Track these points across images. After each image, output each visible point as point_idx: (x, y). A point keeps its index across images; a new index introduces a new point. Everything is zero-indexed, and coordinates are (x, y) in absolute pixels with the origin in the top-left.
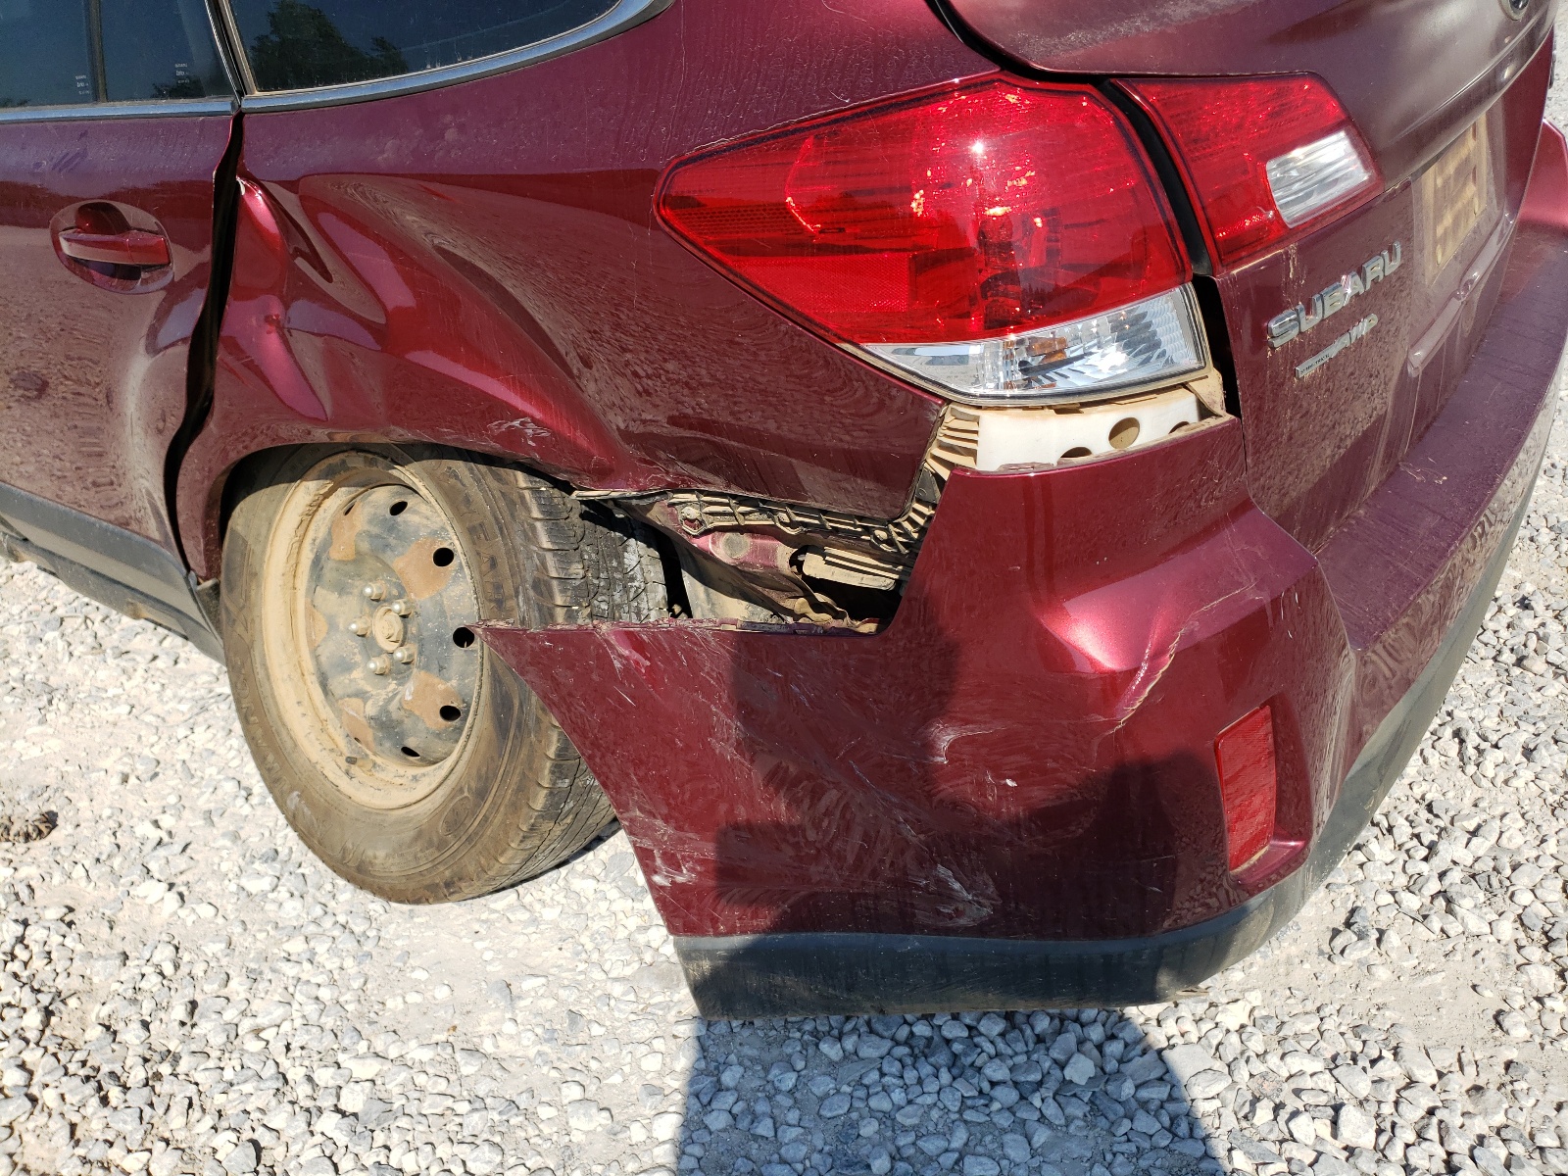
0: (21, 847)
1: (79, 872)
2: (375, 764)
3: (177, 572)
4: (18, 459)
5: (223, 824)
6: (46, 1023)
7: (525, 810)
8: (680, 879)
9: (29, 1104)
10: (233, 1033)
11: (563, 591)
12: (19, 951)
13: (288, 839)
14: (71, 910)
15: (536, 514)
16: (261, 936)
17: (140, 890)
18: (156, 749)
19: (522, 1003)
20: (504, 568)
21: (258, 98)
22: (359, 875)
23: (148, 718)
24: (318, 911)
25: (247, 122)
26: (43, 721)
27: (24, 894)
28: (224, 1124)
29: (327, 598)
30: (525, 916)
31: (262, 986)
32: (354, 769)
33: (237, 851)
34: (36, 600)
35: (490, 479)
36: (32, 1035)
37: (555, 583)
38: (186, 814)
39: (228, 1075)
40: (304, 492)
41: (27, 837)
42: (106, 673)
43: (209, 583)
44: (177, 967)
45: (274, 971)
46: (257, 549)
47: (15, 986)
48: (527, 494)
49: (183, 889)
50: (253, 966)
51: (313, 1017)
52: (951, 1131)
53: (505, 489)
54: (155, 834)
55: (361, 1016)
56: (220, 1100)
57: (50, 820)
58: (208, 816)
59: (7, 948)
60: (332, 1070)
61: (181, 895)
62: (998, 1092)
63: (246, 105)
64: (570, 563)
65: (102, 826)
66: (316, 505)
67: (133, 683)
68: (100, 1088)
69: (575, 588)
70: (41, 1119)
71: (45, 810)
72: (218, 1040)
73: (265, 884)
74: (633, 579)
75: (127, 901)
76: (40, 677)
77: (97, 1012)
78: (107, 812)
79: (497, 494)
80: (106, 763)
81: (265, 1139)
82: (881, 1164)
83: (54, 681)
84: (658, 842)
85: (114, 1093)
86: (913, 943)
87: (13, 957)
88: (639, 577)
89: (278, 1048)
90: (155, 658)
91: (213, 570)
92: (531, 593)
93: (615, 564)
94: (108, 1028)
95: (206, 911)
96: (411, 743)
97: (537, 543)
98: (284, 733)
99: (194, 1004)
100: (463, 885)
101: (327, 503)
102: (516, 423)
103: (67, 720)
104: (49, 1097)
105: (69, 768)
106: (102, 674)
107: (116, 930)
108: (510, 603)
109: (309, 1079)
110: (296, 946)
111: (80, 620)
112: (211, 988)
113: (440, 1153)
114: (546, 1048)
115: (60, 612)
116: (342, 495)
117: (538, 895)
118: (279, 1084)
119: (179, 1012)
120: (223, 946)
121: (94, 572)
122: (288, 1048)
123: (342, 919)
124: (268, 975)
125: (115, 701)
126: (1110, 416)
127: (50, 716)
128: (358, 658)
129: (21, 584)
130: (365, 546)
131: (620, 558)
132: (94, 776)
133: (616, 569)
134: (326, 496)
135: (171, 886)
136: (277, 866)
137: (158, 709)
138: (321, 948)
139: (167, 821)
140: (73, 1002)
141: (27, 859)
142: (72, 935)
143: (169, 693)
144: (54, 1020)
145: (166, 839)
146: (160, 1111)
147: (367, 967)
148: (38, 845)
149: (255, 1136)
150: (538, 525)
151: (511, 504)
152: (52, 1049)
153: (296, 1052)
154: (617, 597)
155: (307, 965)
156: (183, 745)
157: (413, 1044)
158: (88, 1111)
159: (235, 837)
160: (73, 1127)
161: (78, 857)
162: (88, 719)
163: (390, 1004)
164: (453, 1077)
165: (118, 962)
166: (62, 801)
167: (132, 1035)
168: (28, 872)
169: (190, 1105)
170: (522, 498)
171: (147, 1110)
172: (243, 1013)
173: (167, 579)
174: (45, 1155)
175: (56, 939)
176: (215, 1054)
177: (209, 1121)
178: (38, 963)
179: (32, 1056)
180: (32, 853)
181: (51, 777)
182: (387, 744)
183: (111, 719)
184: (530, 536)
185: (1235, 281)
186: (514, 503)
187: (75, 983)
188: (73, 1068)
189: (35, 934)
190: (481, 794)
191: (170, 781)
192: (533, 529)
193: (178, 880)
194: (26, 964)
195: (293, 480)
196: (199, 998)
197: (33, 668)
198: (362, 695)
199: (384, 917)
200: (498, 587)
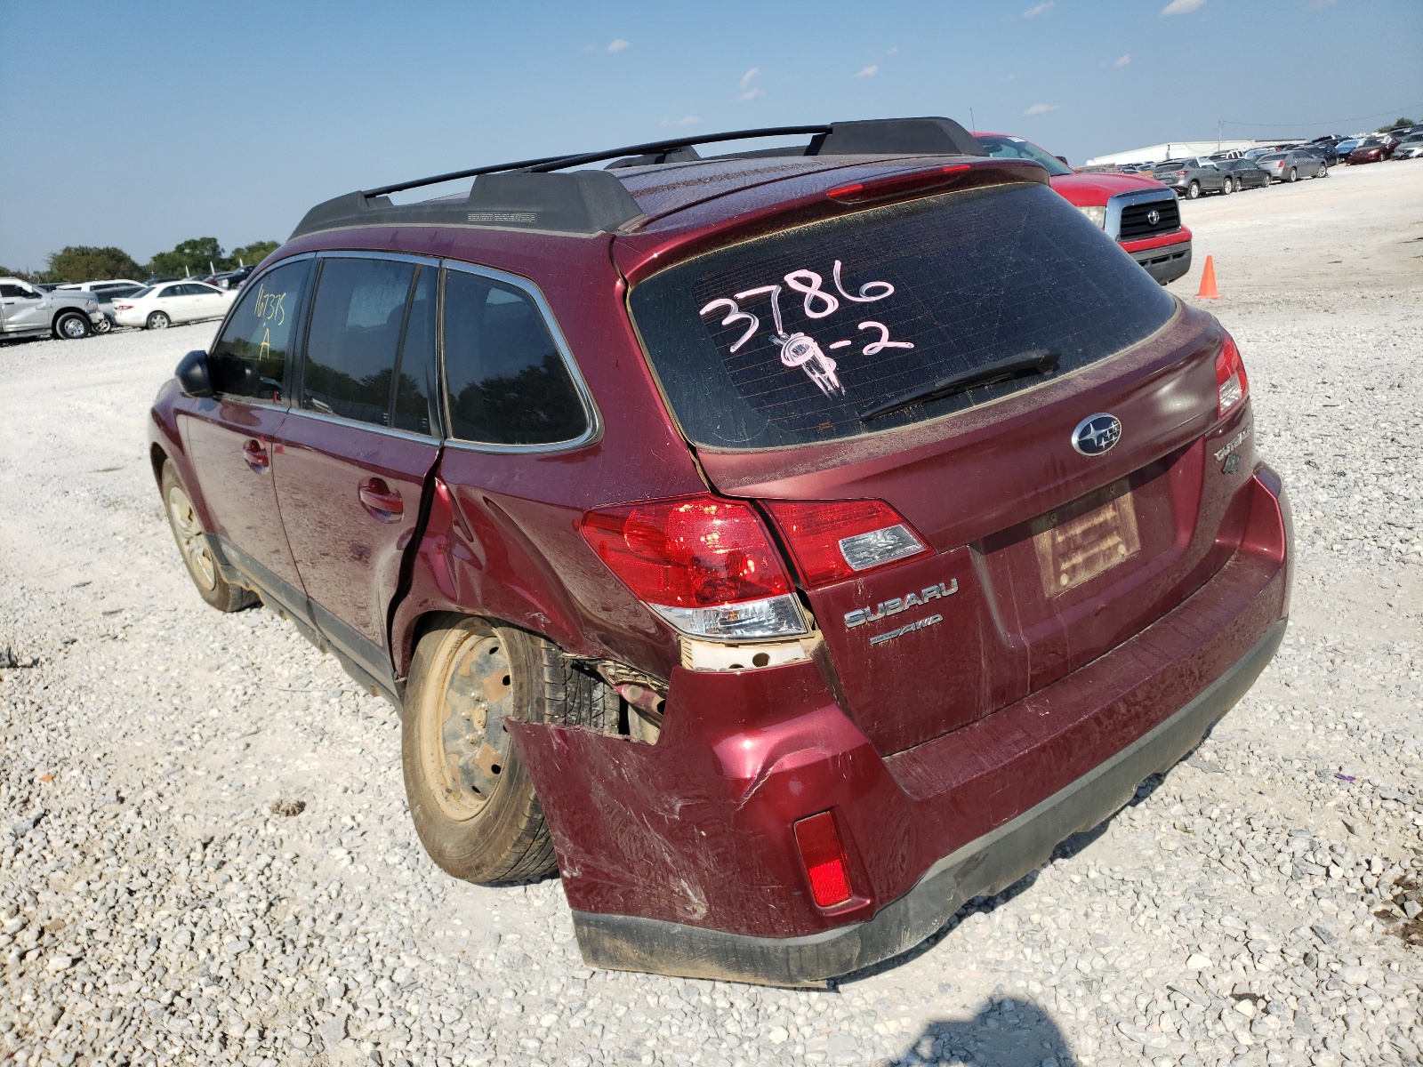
0: (283, 818)
1: (307, 837)
2: (462, 796)
3: (389, 669)
4: (341, 593)
5: (388, 824)
6: (268, 910)
7: (516, 828)
8: (575, 874)
9: (249, 946)
10: (353, 933)
11: (551, 706)
12: (266, 871)
13: (415, 839)
14: (298, 856)
15: (545, 662)
16: (385, 887)
17: (333, 852)
18: (367, 777)
19: (504, 946)
20: (525, 690)
21: (453, 442)
22: (438, 856)
23: (370, 758)
24: (418, 879)
25: (445, 452)
26: (314, 751)
27: (278, 842)
28: (335, 973)
29: (455, 697)
30: (523, 901)
31: (376, 911)
32: (451, 797)
33: (390, 839)
34: (333, 678)
35: (528, 641)
36: (260, 913)
37: (547, 701)
38: (371, 815)
39: (345, 951)
40: (454, 635)
41: (288, 813)
42: (355, 728)
43: (402, 679)
44: (339, 895)
45: (385, 905)
46: (427, 663)
47: (259, 888)
48: (544, 651)
49: (355, 855)
50: (376, 901)
51: (396, 932)
52: (694, 1052)
53: (534, 647)
54: (350, 823)
55: (420, 936)
56: (337, 962)
57: (301, 806)
58: (381, 819)
59: (261, 868)
60: (395, 959)
61: (353, 859)
62: (729, 1038)
63: (446, 444)
64: (558, 692)
65: (326, 814)
66: (460, 644)
67: (369, 736)
68: (284, 945)
69: (558, 706)
70: (252, 954)
71: (301, 800)
72: (345, 933)
73: (396, 860)
74: (596, 705)
75: (326, 856)
76: (321, 725)
77: (295, 909)
78: (330, 807)
79: (530, 650)
80: (339, 780)
81: (352, 985)
82: (647, 1059)
83: (327, 729)
84: (566, 852)
85: (289, 948)
86: (678, 928)
87: (263, 874)
88: (601, 705)
89: (373, 943)
90: (385, 723)
91: (405, 672)
92: (535, 705)
93: (586, 695)
94: (296, 917)
95: (362, 869)
96: (477, 784)
97: (542, 678)
98: (420, 772)
99: (340, 916)
100: (484, 869)
101: (466, 642)
102: (537, 614)
103: (326, 752)
104: (259, 944)
105: (320, 780)
106: (353, 729)
107: (316, 871)
108: (525, 709)
109: (382, 961)
110: (401, 895)
111: (352, 694)
112: (351, 907)
113: (431, 1008)
114: (506, 971)
115: (343, 687)
116: (473, 639)
117: (536, 891)
118: (367, 960)
119: (332, 917)
120: (365, 888)
121: (358, 665)
122: (378, 944)
123: (429, 886)
124: (381, 907)
125: (355, 745)
126: (753, 651)
127: (319, 748)
128: (464, 732)
129: (328, 666)
130: (474, 669)
131: (590, 692)
132: (331, 786)
133: (586, 699)
134: (465, 639)
135: (349, 853)
136: (407, 851)
137: (377, 754)
138: (413, 899)
139: (359, 818)
140: (284, 902)
141: (285, 825)
142: (294, 868)
143: (385, 744)
144: (273, 909)
145: (356, 827)
146: (308, 961)
147: (433, 913)
148: (292, 819)
149: (347, 982)
150: (545, 668)
151: (535, 655)
152: (268, 922)
153: (381, 947)
154: (584, 714)
155: (402, 906)
156: (382, 777)
157: (440, 955)
158: (275, 954)
159: (392, 832)
160: (266, 961)
161: (309, 828)
162: (338, 753)
163: (436, 934)
164: (453, 975)
165: (311, 886)
166: (310, 797)
167: (306, 924)
168: (283, 832)
169: (322, 962)
170: (541, 652)
171: (302, 960)
172: (363, 923)
173: (384, 673)
174: (249, 972)
175: (285, 868)
176: (342, 939)
177: (328, 970)
178: (274, 879)
179: (257, 923)
180: (288, 823)
181: (309, 783)
182: (466, 784)
183: (350, 755)
184: (540, 674)
185: (818, 595)
186: (537, 655)
187: (288, 893)
188: (274, 932)
189: (276, 864)
190: (497, 816)
191: (369, 795)
192: (542, 670)
193: (355, 851)
194: (268, 879)
195: (449, 628)
196: (344, 912)
197: (318, 719)
198: (460, 754)
199: (452, 888)
200: (521, 700)
